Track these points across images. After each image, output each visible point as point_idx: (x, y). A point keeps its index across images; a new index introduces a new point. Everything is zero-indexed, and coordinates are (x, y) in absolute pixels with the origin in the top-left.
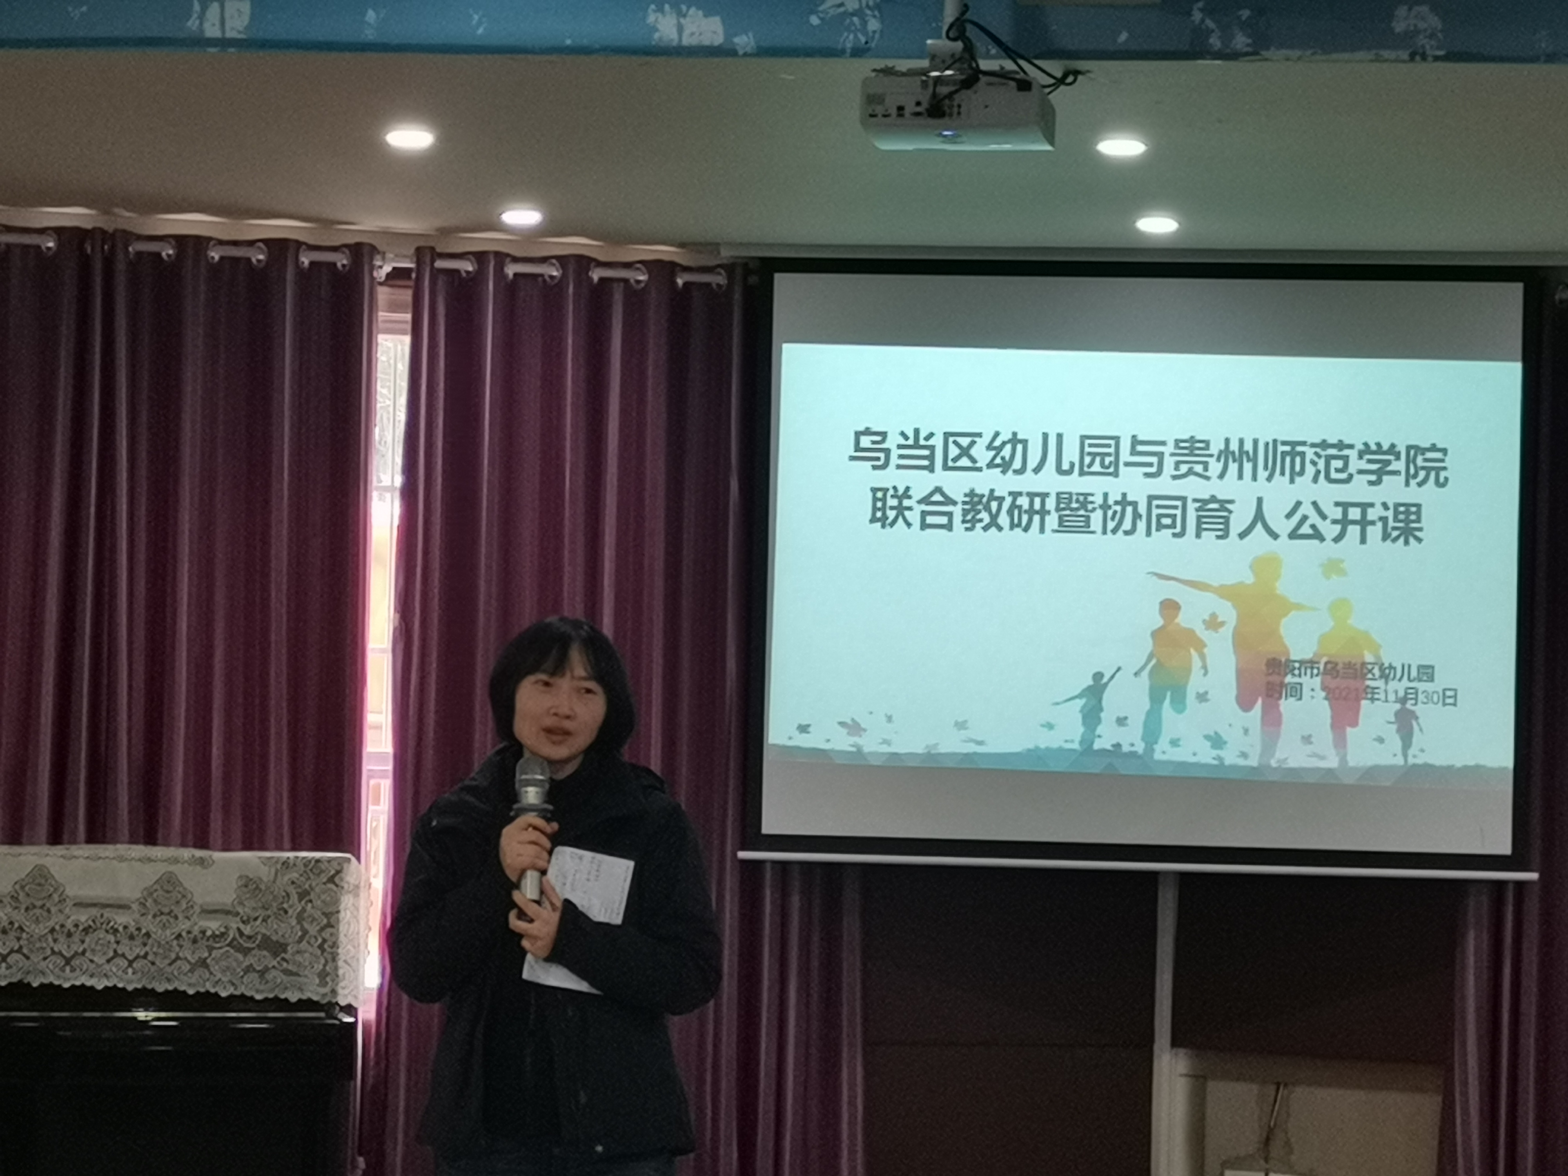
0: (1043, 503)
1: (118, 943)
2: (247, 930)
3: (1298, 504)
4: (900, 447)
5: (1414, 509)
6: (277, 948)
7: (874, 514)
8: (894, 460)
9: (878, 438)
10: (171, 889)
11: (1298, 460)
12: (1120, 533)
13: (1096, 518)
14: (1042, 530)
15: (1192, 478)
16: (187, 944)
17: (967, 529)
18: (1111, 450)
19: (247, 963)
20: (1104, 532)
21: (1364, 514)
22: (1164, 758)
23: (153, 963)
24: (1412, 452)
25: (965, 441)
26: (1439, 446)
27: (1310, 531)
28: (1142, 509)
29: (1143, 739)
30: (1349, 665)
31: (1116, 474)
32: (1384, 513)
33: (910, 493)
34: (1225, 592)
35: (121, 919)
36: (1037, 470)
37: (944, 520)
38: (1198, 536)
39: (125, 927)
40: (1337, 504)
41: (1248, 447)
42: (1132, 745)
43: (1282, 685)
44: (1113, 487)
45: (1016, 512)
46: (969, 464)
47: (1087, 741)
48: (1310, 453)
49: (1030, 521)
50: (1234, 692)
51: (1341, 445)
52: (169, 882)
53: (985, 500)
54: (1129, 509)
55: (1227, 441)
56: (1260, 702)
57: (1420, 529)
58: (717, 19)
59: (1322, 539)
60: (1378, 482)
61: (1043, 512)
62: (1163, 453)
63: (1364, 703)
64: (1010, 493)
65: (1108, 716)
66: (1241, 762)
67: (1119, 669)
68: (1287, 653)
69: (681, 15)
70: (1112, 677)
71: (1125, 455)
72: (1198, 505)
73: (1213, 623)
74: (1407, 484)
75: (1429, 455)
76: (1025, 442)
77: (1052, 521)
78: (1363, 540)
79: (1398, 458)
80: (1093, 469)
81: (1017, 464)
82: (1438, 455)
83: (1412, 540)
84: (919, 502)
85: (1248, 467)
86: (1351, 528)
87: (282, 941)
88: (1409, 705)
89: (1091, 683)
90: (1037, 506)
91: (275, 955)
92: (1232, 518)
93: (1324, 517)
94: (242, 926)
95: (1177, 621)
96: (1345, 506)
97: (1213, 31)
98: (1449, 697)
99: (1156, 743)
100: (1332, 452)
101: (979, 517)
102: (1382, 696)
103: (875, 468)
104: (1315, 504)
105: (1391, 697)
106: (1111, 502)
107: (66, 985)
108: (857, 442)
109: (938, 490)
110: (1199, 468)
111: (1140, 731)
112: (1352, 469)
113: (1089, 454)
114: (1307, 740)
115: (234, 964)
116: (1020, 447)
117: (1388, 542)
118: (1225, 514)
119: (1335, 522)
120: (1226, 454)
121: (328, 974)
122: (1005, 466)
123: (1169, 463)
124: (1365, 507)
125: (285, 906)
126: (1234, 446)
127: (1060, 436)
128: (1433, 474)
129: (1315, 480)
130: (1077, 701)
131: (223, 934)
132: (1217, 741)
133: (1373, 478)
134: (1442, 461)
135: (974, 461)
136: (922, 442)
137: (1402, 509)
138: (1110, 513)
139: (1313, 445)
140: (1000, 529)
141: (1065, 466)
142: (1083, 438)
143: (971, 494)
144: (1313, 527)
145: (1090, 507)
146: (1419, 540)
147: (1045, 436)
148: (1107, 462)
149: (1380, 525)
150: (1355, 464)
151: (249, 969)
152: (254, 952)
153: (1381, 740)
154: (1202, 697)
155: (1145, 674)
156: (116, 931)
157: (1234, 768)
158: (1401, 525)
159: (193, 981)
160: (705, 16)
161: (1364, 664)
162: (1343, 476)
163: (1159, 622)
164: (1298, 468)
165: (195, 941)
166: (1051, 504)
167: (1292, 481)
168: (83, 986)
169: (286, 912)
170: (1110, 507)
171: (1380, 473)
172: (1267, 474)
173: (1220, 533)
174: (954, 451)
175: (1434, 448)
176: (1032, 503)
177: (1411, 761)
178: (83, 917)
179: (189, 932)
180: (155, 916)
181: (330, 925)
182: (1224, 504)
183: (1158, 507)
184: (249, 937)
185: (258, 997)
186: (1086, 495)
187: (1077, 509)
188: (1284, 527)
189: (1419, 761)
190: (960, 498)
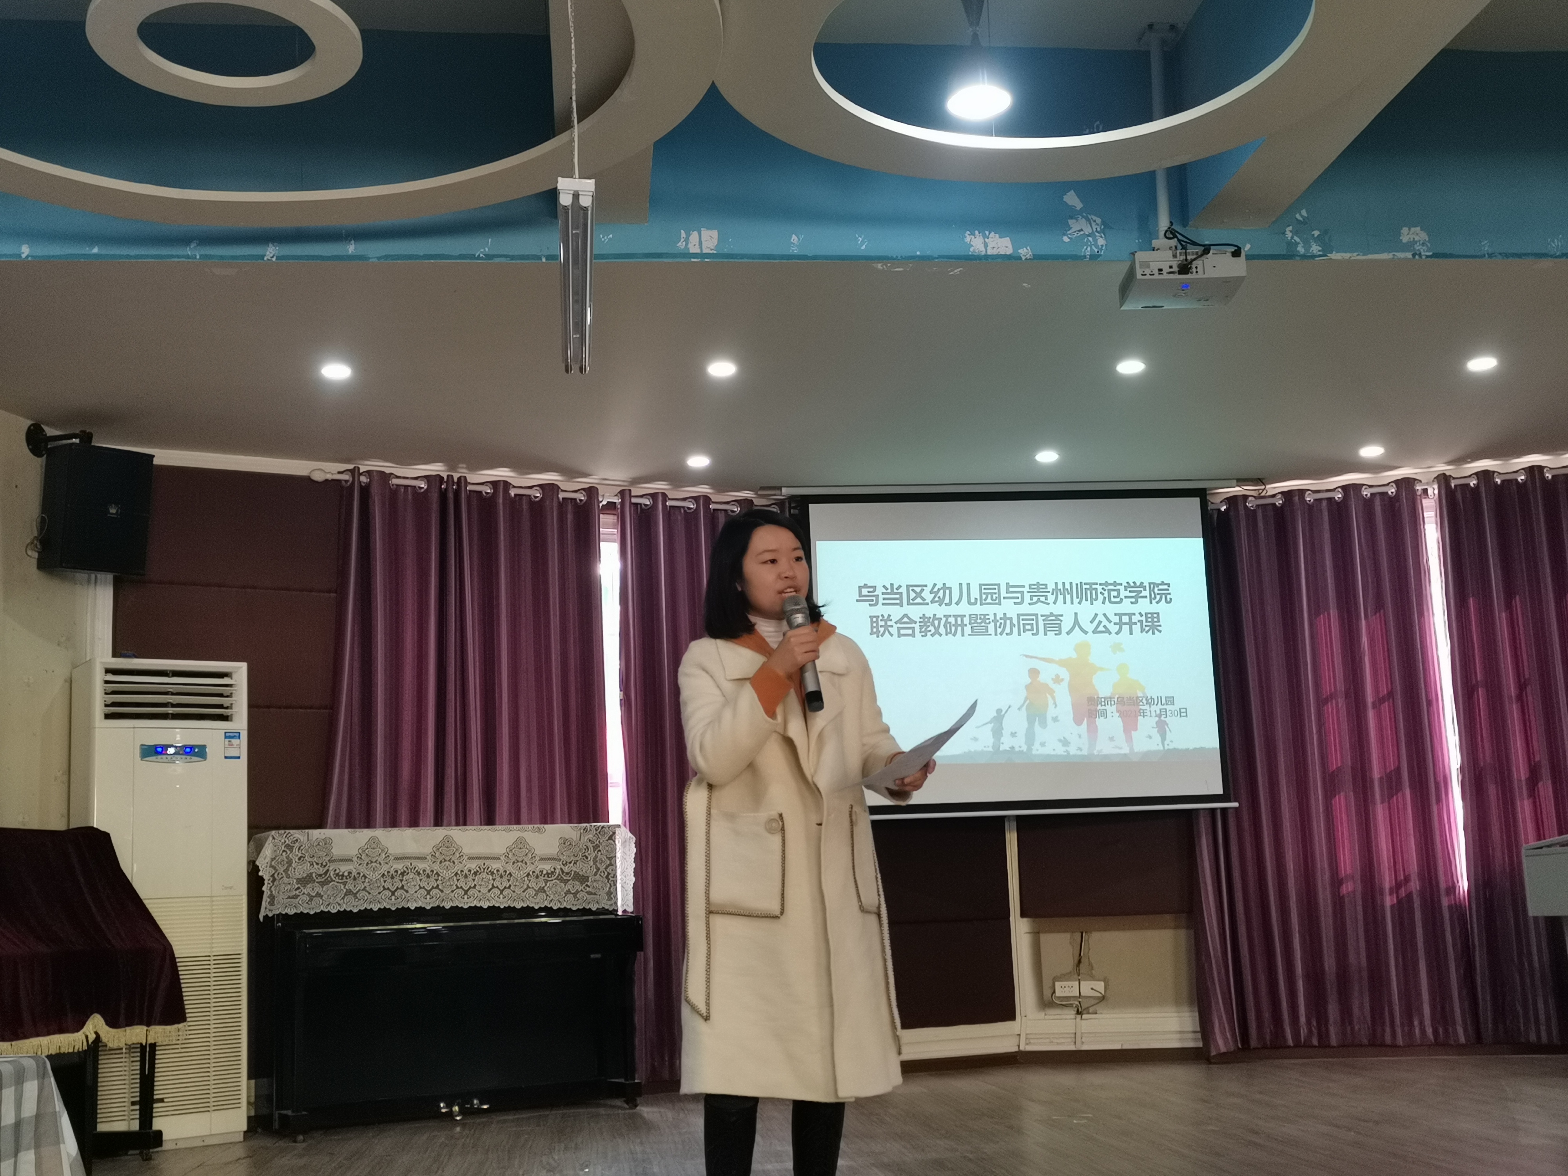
0: (962, 621)
1: (494, 880)
2: (566, 869)
3: (1096, 615)
4: (883, 594)
5: (1155, 615)
6: (583, 879)
7: (872, 630)
8: (881, 601)
9: (872, 590)
10: (522, 847)
11: (1094, 592)
12: (1004, 634)
13: (991, 627)
14: (963, 635)
15: (1039, 603)
16: (533, 879)
17: (922, 636)
18: (996, 591)
19: (567, 889)
20: (996, 635)
21: (1130, 619)
22: (1038, 753)
23: (514, 892)
24: (1152, 586)
25: (918, 589)
26: (1166, 582)
27: (1104, 629)
28: (1015, 621)
29: (1026, 743)
30: (1130, 698)
31: (1000, 604)
32: (1141, 619)
33: (891, 618)
34: (1062, 663)
35: (495, 865)
36: (957, 603)
37: (910, 632)
38: (1046, 634)
39: (498, 871)
40: (1116, 614)
41: (1068, 586)
42: (1020, 747)
43: (1096, 710)
44: (999, 611)
45: (948, 625)
46: (921, 601)
47: (996, 747)
48: (1100, 588)
49: (956, 630)
50: (1072, 716)
51: (1115, 584)
52: (521, 843)
53: (931, 620)
54: (1008, 622)
55: (1056, 583)
56: (1086, 719)
57: (1160, 626)
58: (1008, 238)
59: (1110, 633)
60: (1136, 602)
61: (963, 625)
62: (1023, 592)
63: (1140, 718)
64: (944, 616)
65: (1006, 732)
66: (1079, 753)
67: (1009, 707)
68: (1098, 694)
69: (985, 237)
70: (1007, 711)
71: (1003, 593)
72: (1044, 618)
73: (1057, 680)
74: (1151, 603)
75: (1161, 587)
76: (950, 589)
77: (968, 630)
78: (1131, 633)
79: (1145, 590)
80: (987, 601)
81: (947, 600)
82: (1166, 587)
83: (1156, 631)
84: (896, 623)
85: (1068, 597)
86: (1124, 626)
87: (586, 875)
88: (1163, 718)
89: (996, 715)
90: (959, 622)
91: (582, 884)
92: (1062, 623)
93: (1110, 622)
94: (563, 867)
95: (1038, 679)
96: (1120, 615)
97: (1299, 243)
98: (1182, 713)
99: (1033, 745)
100: (1112, 587)
101: (929, 629)
102: (1149, 714)
103: (870, 605)
104: (1104, 615)
105: (1153, 714)
106: (998, 618)
107: (466, 907)
108: (860, 592)
109: (906, 615)
110: (1043, 599)
111: (1023, 740)
112: (1122, 596)
113: (984, 593)
114: (1112, 739)
115: (560, 890)
116: (947, 591)
117: (1144, 633)
118: (1059, 622)
119: (1115, 624)
120: (1056, 591)
121: (612, 893)
122: (941, 602)
123: (1027, 596)
124: (1130, 615)
125: (586, 854)
126: (1060, 586)
127: (968, 585)
128: (1164, 596)
129: (1103, 603)
130: (989, 725)
131: (552, 873)
132: (1065, 743)
133: (1133, 600)
134: (1168, 590)
135: (923, 599)
136: (895, 591)
137: (1149, 616)
138: (998, 624)
139: (1100, 584)
140: (941, 635)
141: (973, 600)
142: (980, 585)
143: (924, 616)
144: (1104, 626)
145: (988, 621)
146: (1160, 631)
147: (961, 584)
148: (994, 598)
149: (1139, 624)
150: (1123, 593)
151: (568, 892)
152: (570, 882)
153: (1150, 737)
154: (1055, 719)
155: (1024, 708)
156: (492, 873)
157: (1074, 756)
158: (1150, 624)
159: (537, 901)
160: (1000, 237)
161: (1137, 698)
162: (1118, 600)
163: (1028, 680)
164: (1094, 597)
165: (537, 877)
166: (966, 620)
167: (1092, 604)
168: (476, 906)
169: (587, 858)
170: (998, 621)
171: (1137, 598)
172: (1078, 600)
173: (1057, 632)
174: (912, 595)
175: (1163, 583)
176: (956, 621)
177: (1166, 747)
178: (473, 865)
179: (534, 872)
180: (514, 863)
181: (611, 865)
182: (1058, 617)
183: (1023, 620)
184: (567, 874)
185: (574, 908)
186: (985, 615)
187: (981, 623)
188: (1090, 628)
189: (1172, 746)
190: (918, 620)
